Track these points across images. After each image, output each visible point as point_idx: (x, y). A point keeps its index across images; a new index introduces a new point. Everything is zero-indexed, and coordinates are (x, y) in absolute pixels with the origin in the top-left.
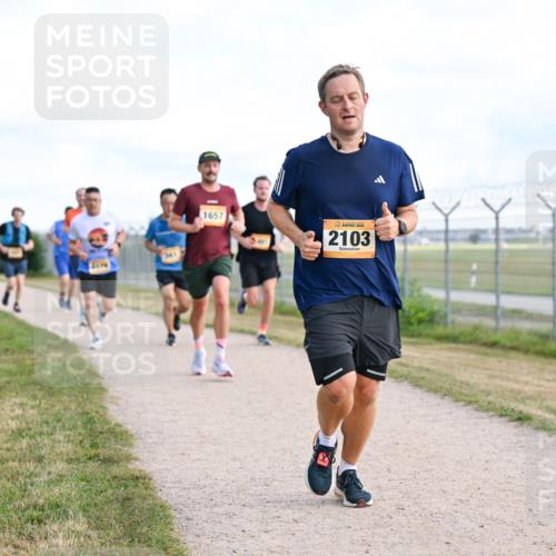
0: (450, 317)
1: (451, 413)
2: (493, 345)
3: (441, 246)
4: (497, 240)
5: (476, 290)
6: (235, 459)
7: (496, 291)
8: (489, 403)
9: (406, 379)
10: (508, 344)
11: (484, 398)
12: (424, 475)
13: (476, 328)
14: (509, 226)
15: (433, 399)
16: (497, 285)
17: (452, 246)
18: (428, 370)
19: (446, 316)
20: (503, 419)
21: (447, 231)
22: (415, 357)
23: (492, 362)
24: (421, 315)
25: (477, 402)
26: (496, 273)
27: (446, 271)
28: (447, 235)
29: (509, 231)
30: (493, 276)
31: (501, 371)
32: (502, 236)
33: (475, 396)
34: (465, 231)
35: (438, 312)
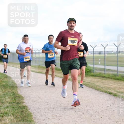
0: (94, 71)
1: (94, 92)
2: (104, 77)
3: (92, 55)
4: (105, 54)
5: (100, 65)
6: (46, 103)
7: (104, 65)
8: (103, 90)
9: (85, 85)
10: (107, 77)
11: (102, 89)
12: (88, 106)
13: (100, 73)
14: (107, 51)
15: (91, 89)
16: (105, 64)
17: (95, 55)
18: (89, 83)
19: (93, 70)
20: (106, 94)
21: (94, 52)
22: (87, 80)
23: (104, 81)
24: (88, 70)
25: (100, 90)
26: (105, 61)
27: (94, 61)
28: (94, 53)
29: (107, 52)
30: (104, 62)
31: (106, 83)
32: (106, 53)
33: (100, 88)
34: (98, 52)
35: (92, 70)
